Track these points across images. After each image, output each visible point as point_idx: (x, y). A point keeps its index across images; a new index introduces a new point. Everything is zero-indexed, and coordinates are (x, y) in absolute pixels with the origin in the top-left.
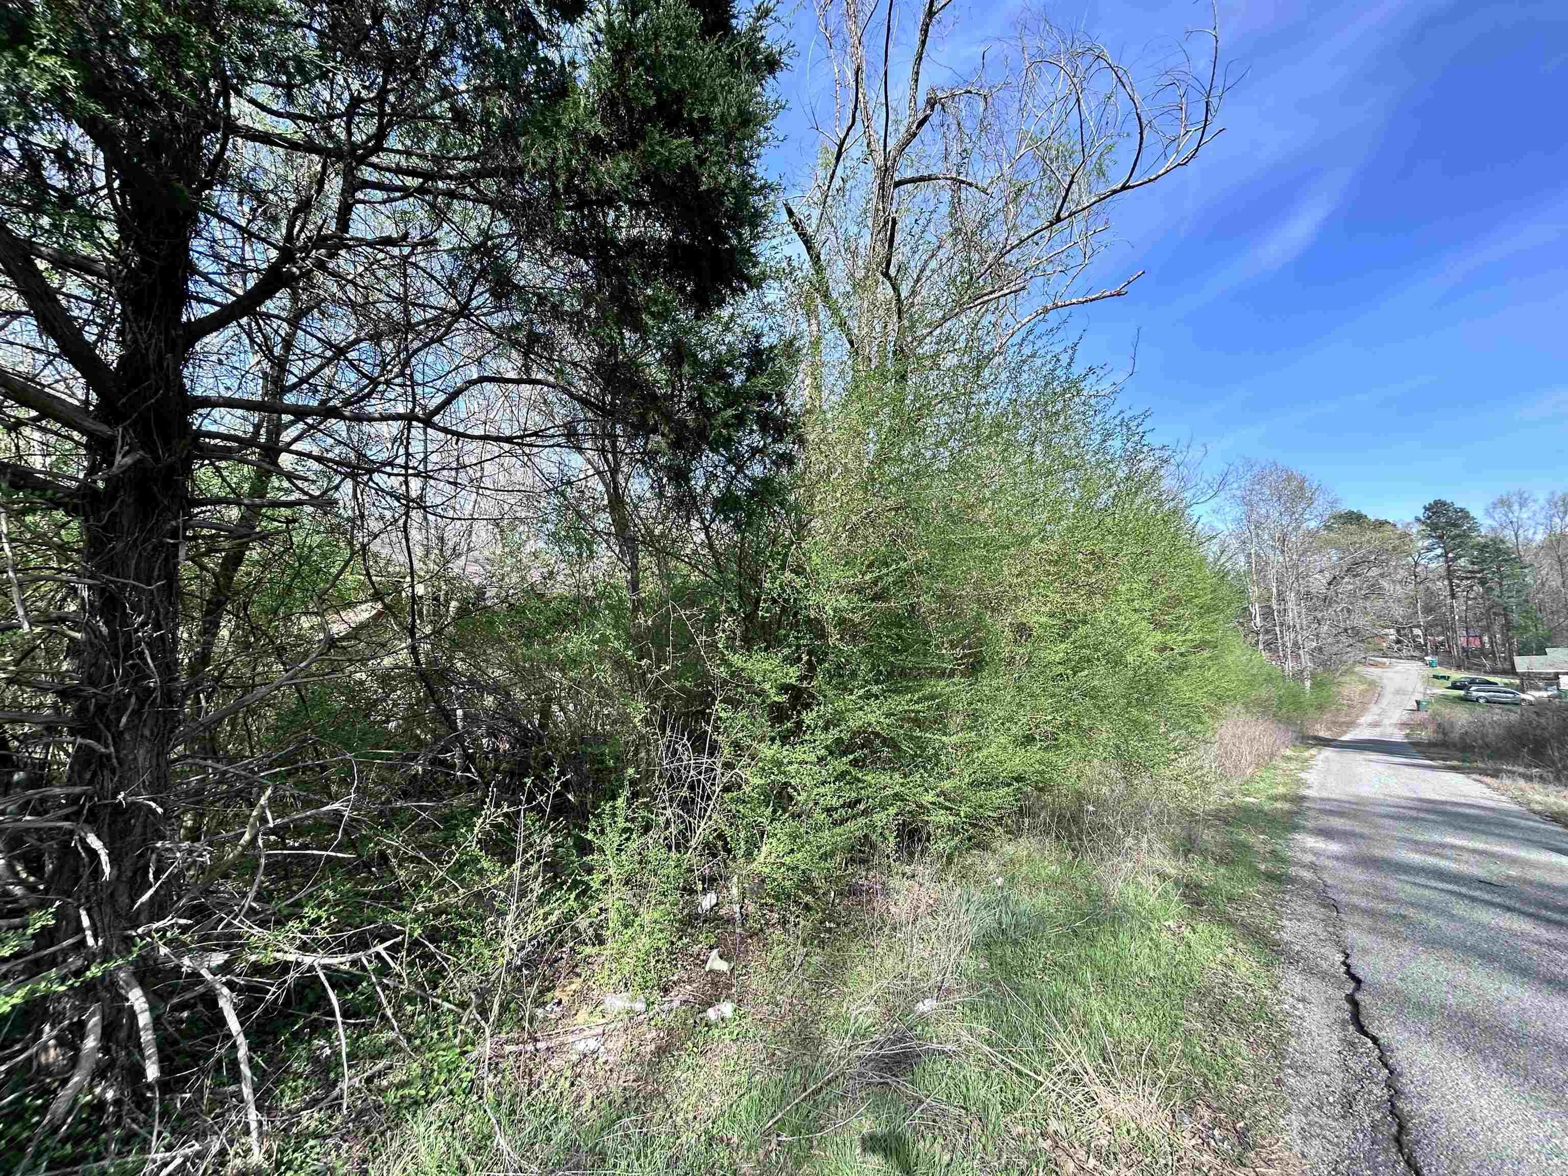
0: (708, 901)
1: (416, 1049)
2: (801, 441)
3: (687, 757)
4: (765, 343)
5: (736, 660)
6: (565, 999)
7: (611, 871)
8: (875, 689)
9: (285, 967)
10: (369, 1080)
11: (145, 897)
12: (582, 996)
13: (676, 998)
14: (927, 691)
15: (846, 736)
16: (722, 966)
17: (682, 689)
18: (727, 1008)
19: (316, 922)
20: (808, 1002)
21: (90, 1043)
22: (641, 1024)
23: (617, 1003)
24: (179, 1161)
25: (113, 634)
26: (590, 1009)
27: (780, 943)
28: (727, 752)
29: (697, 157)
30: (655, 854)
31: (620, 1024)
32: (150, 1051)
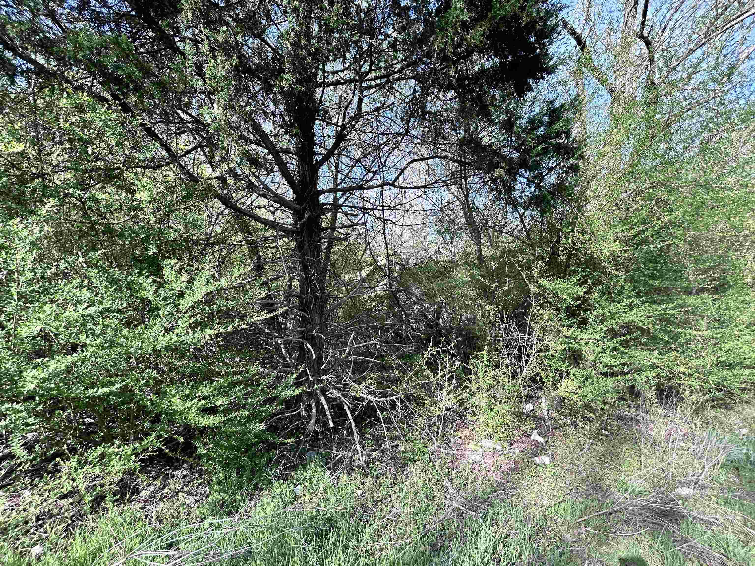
0: (528, 407)
1: (406, 441)
2: (582, 157)
3: (516, 334)
4: (557, 104)
5: (546, 283)
6: (463, 437)
7: (481, 384)
8: (636, 301)
9: (364, 399)
10: (392, 447)
11: (323, 367)
12: (471, 437)
13: (517, 448)
14: (680, 302)
15: (616, 327)
16: (541, 439)
17: (512, 299)
18: (546, 460)
19: (370, 384)
20: (596, 469)
21: (314, 411)
22: (500, 455)
23: (488, 443)
24: (340, 456)
25: (306, 277)
26: (475, 443)
27: (573, 435)
28: (539, 332)
29: (519, 8)
30: (502, 378)
31: (490, 453)
32: (329, 417)
